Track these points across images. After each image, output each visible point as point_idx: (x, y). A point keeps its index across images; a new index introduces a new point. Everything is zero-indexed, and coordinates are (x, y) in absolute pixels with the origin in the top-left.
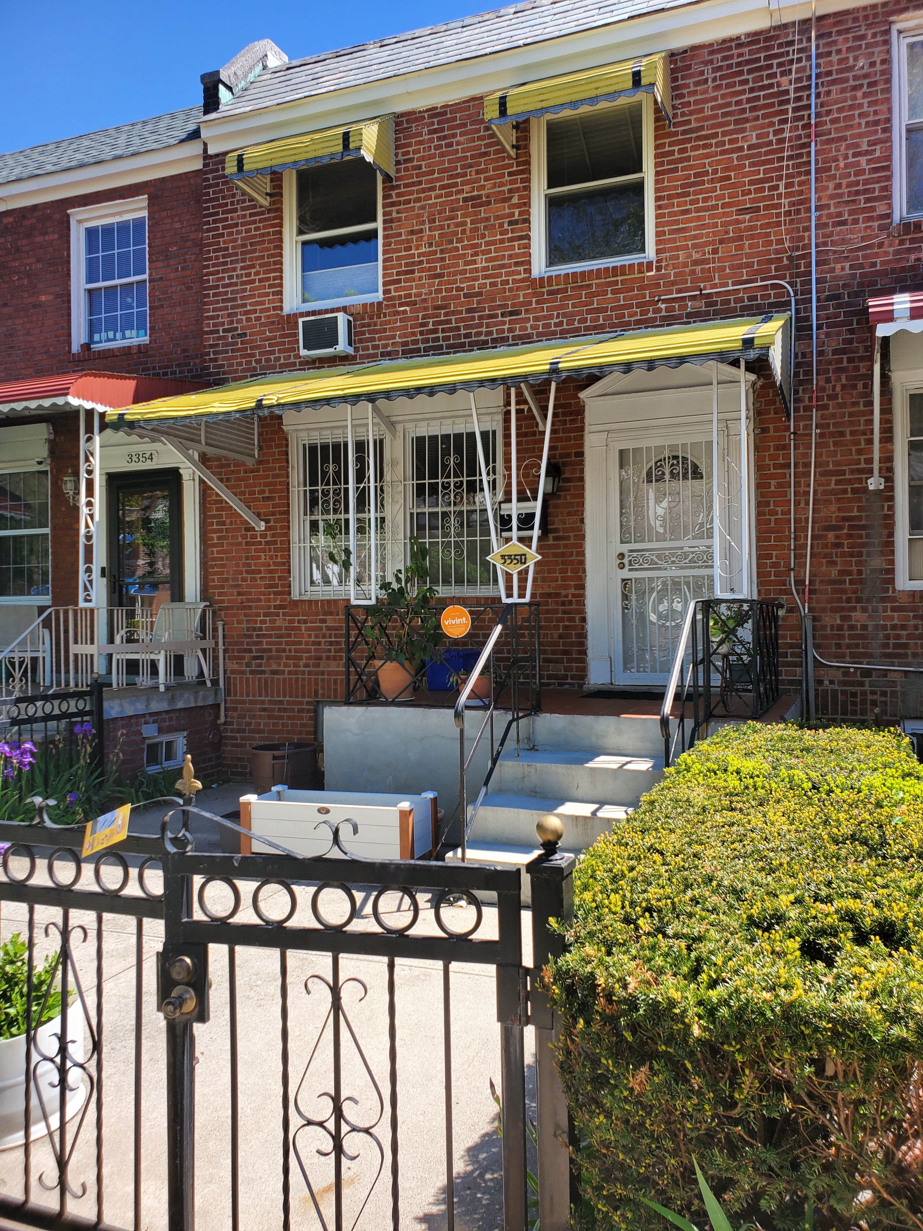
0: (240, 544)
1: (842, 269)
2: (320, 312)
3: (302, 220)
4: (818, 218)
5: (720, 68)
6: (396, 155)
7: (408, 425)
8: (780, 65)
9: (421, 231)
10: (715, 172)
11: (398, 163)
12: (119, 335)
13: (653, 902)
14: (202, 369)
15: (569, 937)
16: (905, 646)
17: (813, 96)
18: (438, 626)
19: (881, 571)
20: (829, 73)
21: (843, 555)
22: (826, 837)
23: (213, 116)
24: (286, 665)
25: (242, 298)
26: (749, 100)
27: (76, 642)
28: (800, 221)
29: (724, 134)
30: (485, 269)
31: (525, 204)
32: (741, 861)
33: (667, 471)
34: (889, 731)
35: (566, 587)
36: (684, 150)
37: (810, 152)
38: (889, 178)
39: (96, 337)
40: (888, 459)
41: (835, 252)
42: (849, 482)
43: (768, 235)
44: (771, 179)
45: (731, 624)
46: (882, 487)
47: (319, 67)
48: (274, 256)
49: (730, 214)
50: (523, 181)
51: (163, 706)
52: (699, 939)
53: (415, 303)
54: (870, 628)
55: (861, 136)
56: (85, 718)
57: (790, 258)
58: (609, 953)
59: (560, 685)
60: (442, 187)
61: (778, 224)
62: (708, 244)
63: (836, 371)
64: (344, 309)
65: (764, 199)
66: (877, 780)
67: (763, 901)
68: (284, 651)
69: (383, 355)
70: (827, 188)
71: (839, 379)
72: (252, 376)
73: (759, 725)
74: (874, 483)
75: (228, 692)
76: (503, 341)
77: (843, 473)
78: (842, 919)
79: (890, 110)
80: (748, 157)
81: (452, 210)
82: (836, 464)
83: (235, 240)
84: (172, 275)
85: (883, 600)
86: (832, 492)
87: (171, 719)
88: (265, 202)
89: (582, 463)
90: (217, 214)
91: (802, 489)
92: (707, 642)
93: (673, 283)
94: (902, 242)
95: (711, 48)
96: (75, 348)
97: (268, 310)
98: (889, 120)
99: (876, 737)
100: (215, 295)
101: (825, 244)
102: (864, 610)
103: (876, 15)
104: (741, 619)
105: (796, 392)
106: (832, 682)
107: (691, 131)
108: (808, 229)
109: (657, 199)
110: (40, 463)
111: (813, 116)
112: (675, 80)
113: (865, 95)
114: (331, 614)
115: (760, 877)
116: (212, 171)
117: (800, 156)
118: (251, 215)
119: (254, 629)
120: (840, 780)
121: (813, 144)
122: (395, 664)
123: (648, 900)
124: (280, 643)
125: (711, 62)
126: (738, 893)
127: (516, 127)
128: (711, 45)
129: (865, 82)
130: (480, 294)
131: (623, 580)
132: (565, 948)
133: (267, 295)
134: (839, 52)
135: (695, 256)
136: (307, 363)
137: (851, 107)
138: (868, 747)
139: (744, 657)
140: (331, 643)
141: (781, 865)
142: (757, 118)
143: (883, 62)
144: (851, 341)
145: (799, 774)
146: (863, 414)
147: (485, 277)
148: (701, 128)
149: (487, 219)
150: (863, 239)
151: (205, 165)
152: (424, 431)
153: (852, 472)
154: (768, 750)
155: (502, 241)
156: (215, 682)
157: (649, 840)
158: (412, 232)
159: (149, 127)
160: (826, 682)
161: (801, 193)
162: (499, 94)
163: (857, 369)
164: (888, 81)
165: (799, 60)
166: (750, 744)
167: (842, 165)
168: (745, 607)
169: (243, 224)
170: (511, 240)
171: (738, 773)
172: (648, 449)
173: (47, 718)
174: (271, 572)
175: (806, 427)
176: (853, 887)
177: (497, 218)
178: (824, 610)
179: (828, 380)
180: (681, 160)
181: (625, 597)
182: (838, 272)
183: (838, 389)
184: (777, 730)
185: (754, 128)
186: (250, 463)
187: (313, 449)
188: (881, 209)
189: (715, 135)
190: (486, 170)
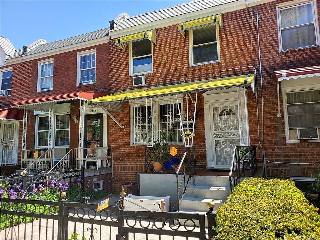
0: (117, 132)
1: (267, 63)
2: (138, 76)
3: (133, 54)
4: (260, 51)
5: (234, 17)
6: (156, 38)
7: (159, 102)
8: (249, 16)
9: (162, 56)
10: (234, 41)
11: (157, 40)
12: (88, 81)
13: (236, 223)
14: (109, 89)
15: (217, 231)
16: (290, 157)
17: (258, 23)
18: (169, 153)
19: (282, 138)
20: (261, 18)
21: (272, 134)
22: (277, 207)
23: (112, 30)
24: (128, 163)
25: (119, 72)
26: (242, 24)
27: (77, 157)
28: (256, 52)
29: (236, 32)
30: (178, 65)
31: (188, 49)
32: (256, 213)
33: (225, 113)
34: (288, 180)
35: (201, 142)
36: (227, 36)
37: (258, 36)
38: (278, 42)
39: (82, 82)
40: (282, 110)
41: (265, 59)
42: (272, 115)
43: (248, 55)
44: (248, 42)
45: (245, 152)
46: (281, 117)
47: (137, 19)
48: (126, 62)
49: (239, 51)
50: (187, 44)
51: (98, 174)
52: (250, 232)
53: (161, 73)
54: (280, 153)
55: (270, 32)
56: (80, 177)
57: (254, 61)
58: (228, 235)
59: (200, 168)
60: (167, 46)
61: (251, 53)
62: (233, 58)
63: (267, 88)
64: (144, 75)
65: (247, 47)
66: (287, 193)
67: (264, 223)
68: (128, 159)
69: (153, 85)
70: (262, 44)
71: (268, 90)
72: (121, 91)
73: (254, 178)
74: (279, 116)
75: (114, 170)
76: (183, 81)
77: (271, 113)
78: (284, 227)
79: (277, 26)
80: (242, 37)
81: (170, 51)
82: (269, 111)
83: (117, 59)
84: (101, 67)
85: (283, 145)
86: (268, 118)
87: (100, 177)
88: (124, 50)
89: (203, 111)
90: (113, 53)
91: (260, 117)
92: (239, 157)
93: (225, 67)
94: (282, 57)
95: (232, 13)
96: (77, 85)
97: (125, 75)
98: (277, 28)
99: (285, 182)
100: (112, 72)
101: (263, 57)
102: (278, 148)
103: (272, 4)
104: (247, 151)
105: (257, 93)
106: (271, 167)
107: (228, 31)
108: (258, 54)
109: (220, 47)
110: (68, 112)
111: (258, 28)
112: (223, 20)
113: (270, 23)
114: (140, 149)
115: (262, 217)
116: (112, 43)
117: (255, 37)
118: (121, 53)
119: (121, 153)
120: (278, 193)
121: (258, 34)
122: (158, 162)
123: (235, 222)
124: (127, 157)
125: (232, 16)
126: (257, 221)
127: (185, 31)
128: (232, 12)
129: (270, 20)
130: (177, 71)
131: (215, 140)
132: (216, 234)
133: (125, 71)
134: (263, 13)
135: (230, 61)
136: (135, 88)
137: (267, 26)
138: (283, 184)
139: (248, 161)
140: (140, 157)
141: (266, 214)
142: (244, 29)
143: (274, 15)
144: (271, 80)
145: (267, 191)
146: (275, 98)
147: (178, 67)
148: (231, 31)
149: (179, 53)
150: (272, 56)
151: (110, 41)
152: (163, 104)
153: (273, 113)
154: (257, 185)
155: (182, 58)
156: (111, 167)
157: (232, 208)
158: (160, 56)
159: (96, 33)
160: (269, 167)
161: (256, 45)
162: (181, 24)
163: (272, 87)
164: (276, 19)
165: (254, 15)
166: (252, 183)
167: (266, 39)
168: (248, 148)
169: (119, 55)
170: (184, 58)
171: (251, 191)
172: (220, 107)
173: (71, 177)
174: (125, 139)
175: (261, 102)
176: (286, 220)
177: (181, 53)
178: (268, 148)
179: (265, 90)
180: (226, 38)
181: (216, 145)
182: (266, 64)
183: (268, 92)
184: (259, 180)
185: (243, 31)
186: (120, 112)
187: (136, 108)
188: (276, 49)
189: (234, 32)
190: (178, 41)
